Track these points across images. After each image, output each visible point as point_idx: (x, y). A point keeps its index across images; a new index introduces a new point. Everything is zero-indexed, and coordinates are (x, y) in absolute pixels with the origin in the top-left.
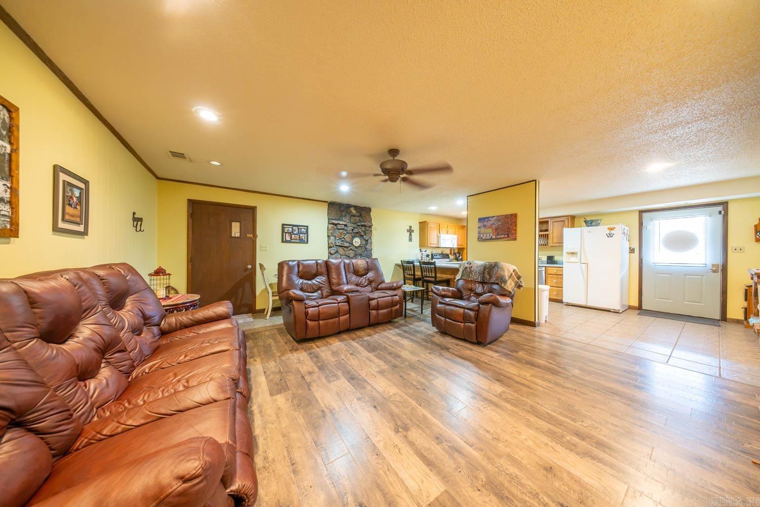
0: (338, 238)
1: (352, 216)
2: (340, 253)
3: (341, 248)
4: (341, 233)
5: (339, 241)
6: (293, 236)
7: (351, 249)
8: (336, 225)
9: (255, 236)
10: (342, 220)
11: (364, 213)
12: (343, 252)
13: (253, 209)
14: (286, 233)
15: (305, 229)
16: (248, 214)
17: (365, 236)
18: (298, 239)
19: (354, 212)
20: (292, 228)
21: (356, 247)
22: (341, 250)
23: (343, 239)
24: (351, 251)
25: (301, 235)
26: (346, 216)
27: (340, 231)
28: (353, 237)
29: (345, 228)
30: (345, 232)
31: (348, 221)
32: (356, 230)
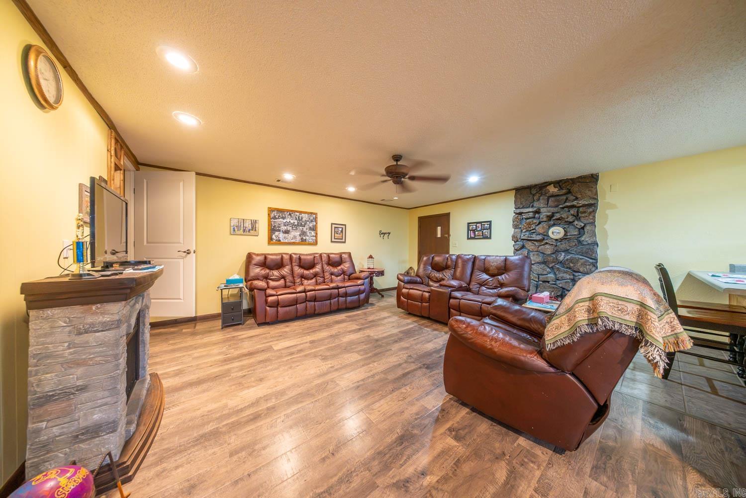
0: (524, 231)
1: (548, 197)
2: (529, 248)
3: (530, 243)
4: (529, 224)
5: (527, 233)
6: (477, 233)
7: (547, 243)
8: (520, 214)
9: (449, 235)
10: (532, 206)
11: (575, 189)
12: (532, 247)
13: (448, 215)
14: (471, 230)
15: (488, 224)
16: (444, 220)
17: (576, 222)
18: (481, 235)
19: (552, 189)
20: (476, 225)
21: (556, 240)
22: (529, 245)
23: (534, 231)
24: (547, 246)
25: (484, 231)
26: (539, 200)
27: (528, 221)
28: (550, 227)
29: (537, 215)
30: (535, 221)
31: (542, 205)
32: (557, 216)
